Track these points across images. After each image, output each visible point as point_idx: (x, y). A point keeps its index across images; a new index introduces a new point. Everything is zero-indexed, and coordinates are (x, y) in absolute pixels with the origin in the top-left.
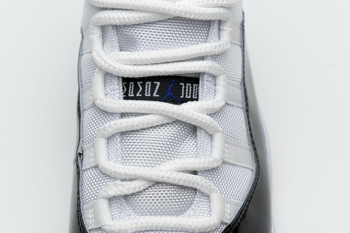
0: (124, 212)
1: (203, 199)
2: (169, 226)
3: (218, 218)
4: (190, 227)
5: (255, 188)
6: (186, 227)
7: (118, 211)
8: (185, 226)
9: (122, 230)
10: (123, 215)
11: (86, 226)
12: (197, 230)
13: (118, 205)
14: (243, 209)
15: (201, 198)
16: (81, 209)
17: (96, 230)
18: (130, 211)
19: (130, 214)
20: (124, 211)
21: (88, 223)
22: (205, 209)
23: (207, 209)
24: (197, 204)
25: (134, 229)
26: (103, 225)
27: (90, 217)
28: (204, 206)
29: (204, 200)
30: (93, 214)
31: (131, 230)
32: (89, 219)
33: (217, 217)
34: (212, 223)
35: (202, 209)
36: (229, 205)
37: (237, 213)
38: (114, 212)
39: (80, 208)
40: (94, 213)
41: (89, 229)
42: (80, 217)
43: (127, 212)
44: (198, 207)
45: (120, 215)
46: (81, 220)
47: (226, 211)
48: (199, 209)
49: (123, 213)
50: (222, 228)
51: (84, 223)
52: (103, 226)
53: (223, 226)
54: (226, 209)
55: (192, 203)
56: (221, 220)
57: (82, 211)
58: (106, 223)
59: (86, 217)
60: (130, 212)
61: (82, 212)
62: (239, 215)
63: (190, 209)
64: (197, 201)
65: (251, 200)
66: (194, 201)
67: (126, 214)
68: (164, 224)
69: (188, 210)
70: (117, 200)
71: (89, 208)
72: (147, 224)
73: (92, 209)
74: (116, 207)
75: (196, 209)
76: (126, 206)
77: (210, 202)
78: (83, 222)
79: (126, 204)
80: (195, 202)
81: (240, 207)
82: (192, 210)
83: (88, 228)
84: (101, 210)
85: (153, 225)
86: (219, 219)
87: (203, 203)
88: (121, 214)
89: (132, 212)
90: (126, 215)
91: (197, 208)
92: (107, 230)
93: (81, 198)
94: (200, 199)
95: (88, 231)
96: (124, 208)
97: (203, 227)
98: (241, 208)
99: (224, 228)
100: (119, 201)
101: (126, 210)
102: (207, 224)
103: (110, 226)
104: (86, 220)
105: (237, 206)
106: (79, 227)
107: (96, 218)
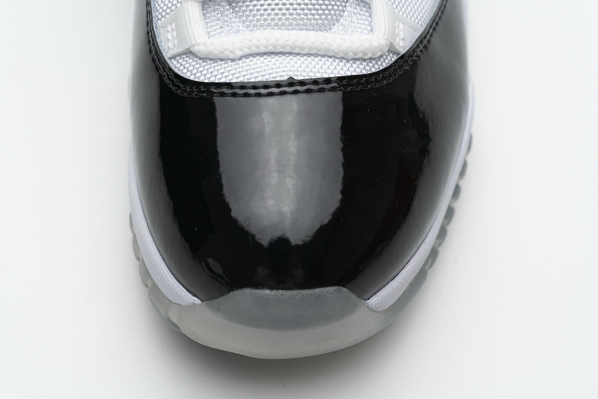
0: (228, 26)
1: (360, 10)
2: (304, 45)
3: (386, 37)
4: (340, 47)
5: (442, 12)
6: (332, 48)
7: (217, 24)
8: (330, 45)
9: (226, 50)
10: (226, 31)
11: (163, 53)
12: (351, 53)
13: (218, 14)
14: (425, 38)
15: (356, 9)
16: (154, 28)
17: (180, 57)
18: (238, 24)
19: (238, 28)
20: (228, 23)
21: (166, 47)
22: (362, 26)
23: (366, 27)
24: (349, 17)
25: (246, 50)
26: (193, 44)
27: (170, 37)
28: (362, 22)
29: (361, 12)
30: (175, 32)
31: (241, 50)
32: (168, 40)
33: (384, 35)
34: (375, 44)
35: (358, 26)
36: (401, 26)
37: (414, 40)
38: (211, 26)
39: (152, 26)
40: (177, 28)
41: (169, 56)
42: (153, 40)
43: (233, 25)
44: (351, 22)
45: (221, 31)
46: (153, 44)
47: (397, 32)
48: (353, 25)
49: (227, 28)
50: (391, 60)
51: (160, 48)
52: (193, 46)
53: (393, 56)
54: (397, 30)
55: (341, 15)
56: (390, 41)
57: (155, 30)
58: (198, 41)
59: (163, 40)
60: (238, 26)
61: (156, 32)
62: (418, 45)
63: (338, 25)
64: (350, 12)
65: (437, 28)
66: (344, 13)
67: (231, 29)
68: (296, 42)
69: (335, 26)
70: (216, 5)
71: (168, 24)
72: (268, 41)
73: (173, 24)
74: (214, 18)
75: (347, 24)
76: (231, 16)
77: (370, 16)
78: (158, 47)
79: (230, 12)
80: (346, 14)
81: (419, 34)
82: (341, 25)
83: (166, 55)
84: (190, 20)
85: (278, 43)
86: (387, 40)
87: (360, 17)
88: (223, 29)
89: (241, 26)
90: (231, 31)
91: (350, 24)
92: (200, 51)
93: (154, 11)
94: (355, 11)
95: (167, 60)
96: (227, 19)
97: (361, 48)
98: (421, 35)
99: (393, 60)
100: (220, 7)
101: (231, 23)
102: (366, 45)
103: (205, 44)
104: (162, 43)
105: (415, 30)
106: (151, 57)
107: (181, 36)
